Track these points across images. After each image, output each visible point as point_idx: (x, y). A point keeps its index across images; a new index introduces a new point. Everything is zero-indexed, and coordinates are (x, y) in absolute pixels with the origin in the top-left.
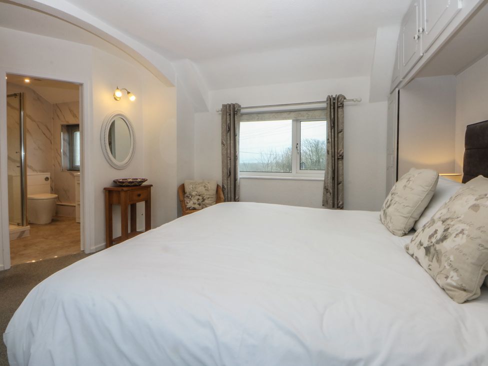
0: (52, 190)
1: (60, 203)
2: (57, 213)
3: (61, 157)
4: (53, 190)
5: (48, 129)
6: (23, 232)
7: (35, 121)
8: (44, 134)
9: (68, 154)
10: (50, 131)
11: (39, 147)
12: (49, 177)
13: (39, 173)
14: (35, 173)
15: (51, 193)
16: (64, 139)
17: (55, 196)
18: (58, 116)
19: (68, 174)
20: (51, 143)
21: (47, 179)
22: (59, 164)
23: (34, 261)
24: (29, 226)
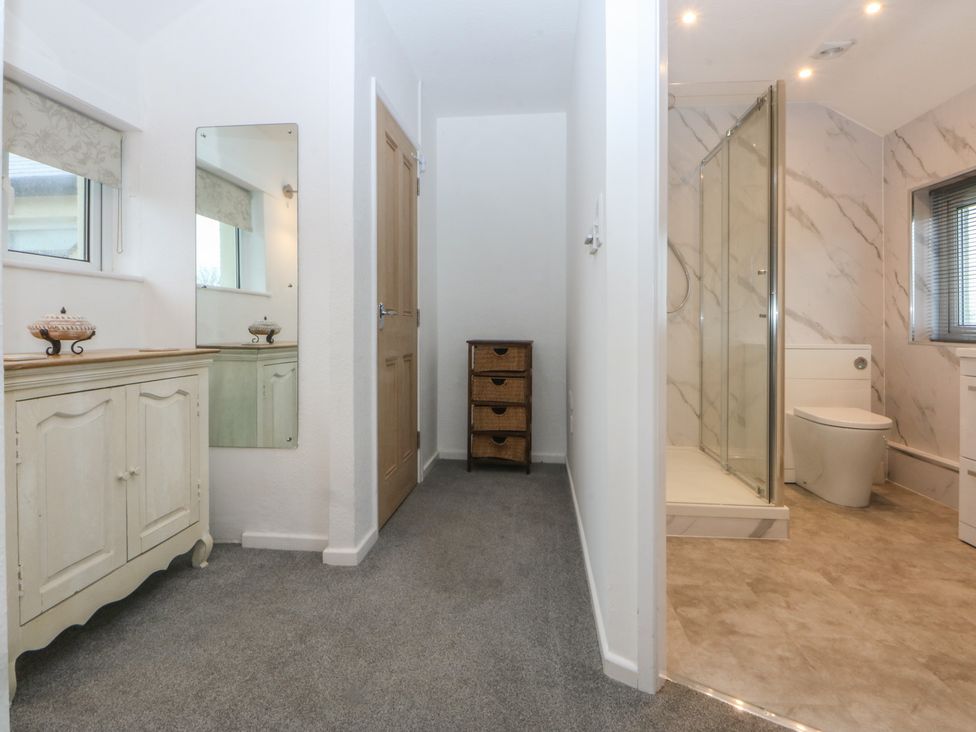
0: (880, 399)
1: (902, 447)
2: (890, 475)
3: (908, 294)
4: (882, 400)
5: (870, 215)
6: (768, 523)
7: (831, 197)
8: (859, 231)
9: (933, 287)
10: (875, 220)
11: (842, 271)
12: (869, 360)
13: (840, 346)
14: (830, 344)
15: (875, 410)
16: (921, 239)
17: (886, 421)
18: (900, 167)
19: (933, 351)
20: (879, 256)
21: (861, 363)
22: (902, 318)
23: (740, 706)
24: (786, 508)
